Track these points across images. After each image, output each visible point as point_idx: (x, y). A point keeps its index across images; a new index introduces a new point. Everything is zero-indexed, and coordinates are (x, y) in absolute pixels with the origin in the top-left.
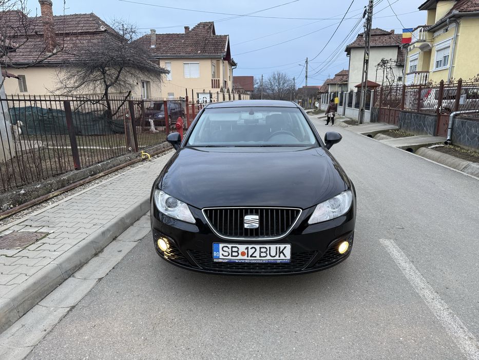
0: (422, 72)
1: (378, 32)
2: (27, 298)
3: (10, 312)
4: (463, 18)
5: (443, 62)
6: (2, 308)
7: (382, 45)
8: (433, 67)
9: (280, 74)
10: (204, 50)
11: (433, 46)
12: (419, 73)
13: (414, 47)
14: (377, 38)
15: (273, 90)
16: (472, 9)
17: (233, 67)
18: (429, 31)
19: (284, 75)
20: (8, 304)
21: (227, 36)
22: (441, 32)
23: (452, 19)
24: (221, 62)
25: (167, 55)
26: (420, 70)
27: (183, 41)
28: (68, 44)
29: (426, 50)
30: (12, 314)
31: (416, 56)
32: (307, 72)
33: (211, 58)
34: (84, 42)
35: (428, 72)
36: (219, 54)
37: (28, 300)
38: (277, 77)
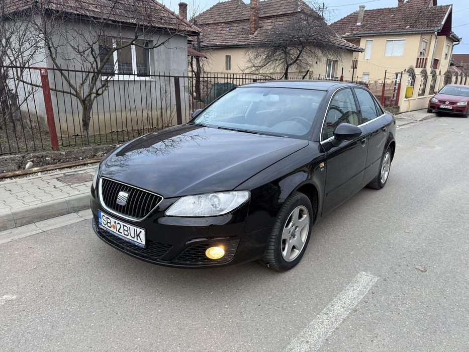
2: (27, 216)
3: (8, 221)
6: (2, 217)
10: (414, 25)
17: (454, 43)
20: (8, 216)
21: (449, 6)
24: (434, 37)
25: (369, 32)
27: (392, 16)
28: (268, 25)
30: (9, 223)
33: (422, 34)
34: (281, 23)
36: (432, 29)
37: (27, 217)
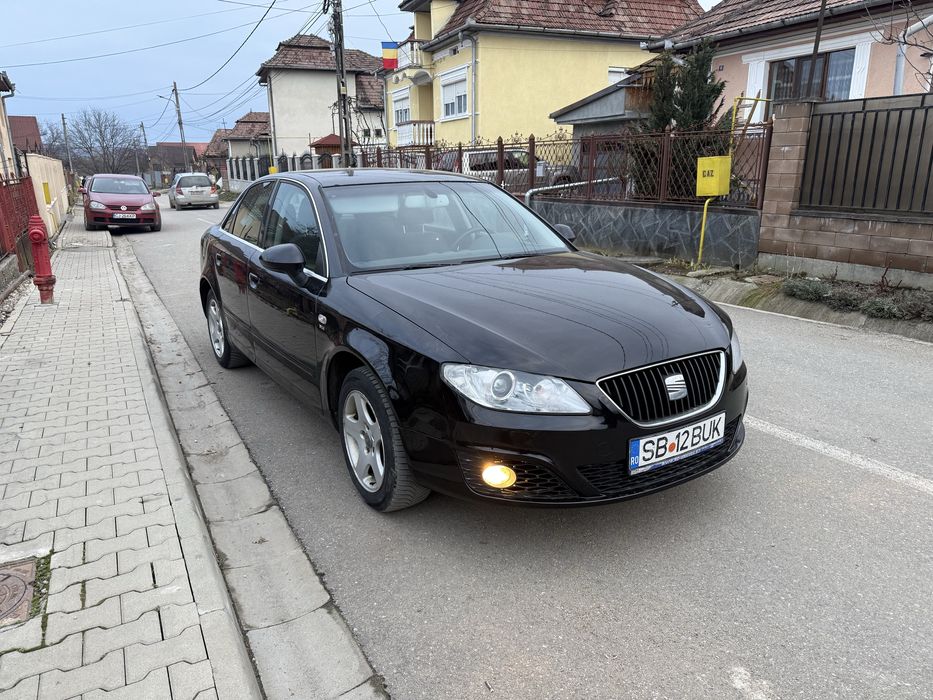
0: (420, 122)
1: (316, 43)
4: (480, 33)
5: (456, 106)
7: (327, 68)
8: (439, 114)
9: (99, 115)
11: (434, 78)
12: (414, 123)
13: (405, 75)
14: (315, 53)
15: (90, 149)
16: (492, 19)
17: (4, 94)
18: (425, 50)
19: (110, 117)
22: (446, 53)
23: (465, 33)
26: (417, 118)
29: (423, 82)
31: (404, 92)
32: (179, 112)
35: (432, 122)
38: (93, 120)
